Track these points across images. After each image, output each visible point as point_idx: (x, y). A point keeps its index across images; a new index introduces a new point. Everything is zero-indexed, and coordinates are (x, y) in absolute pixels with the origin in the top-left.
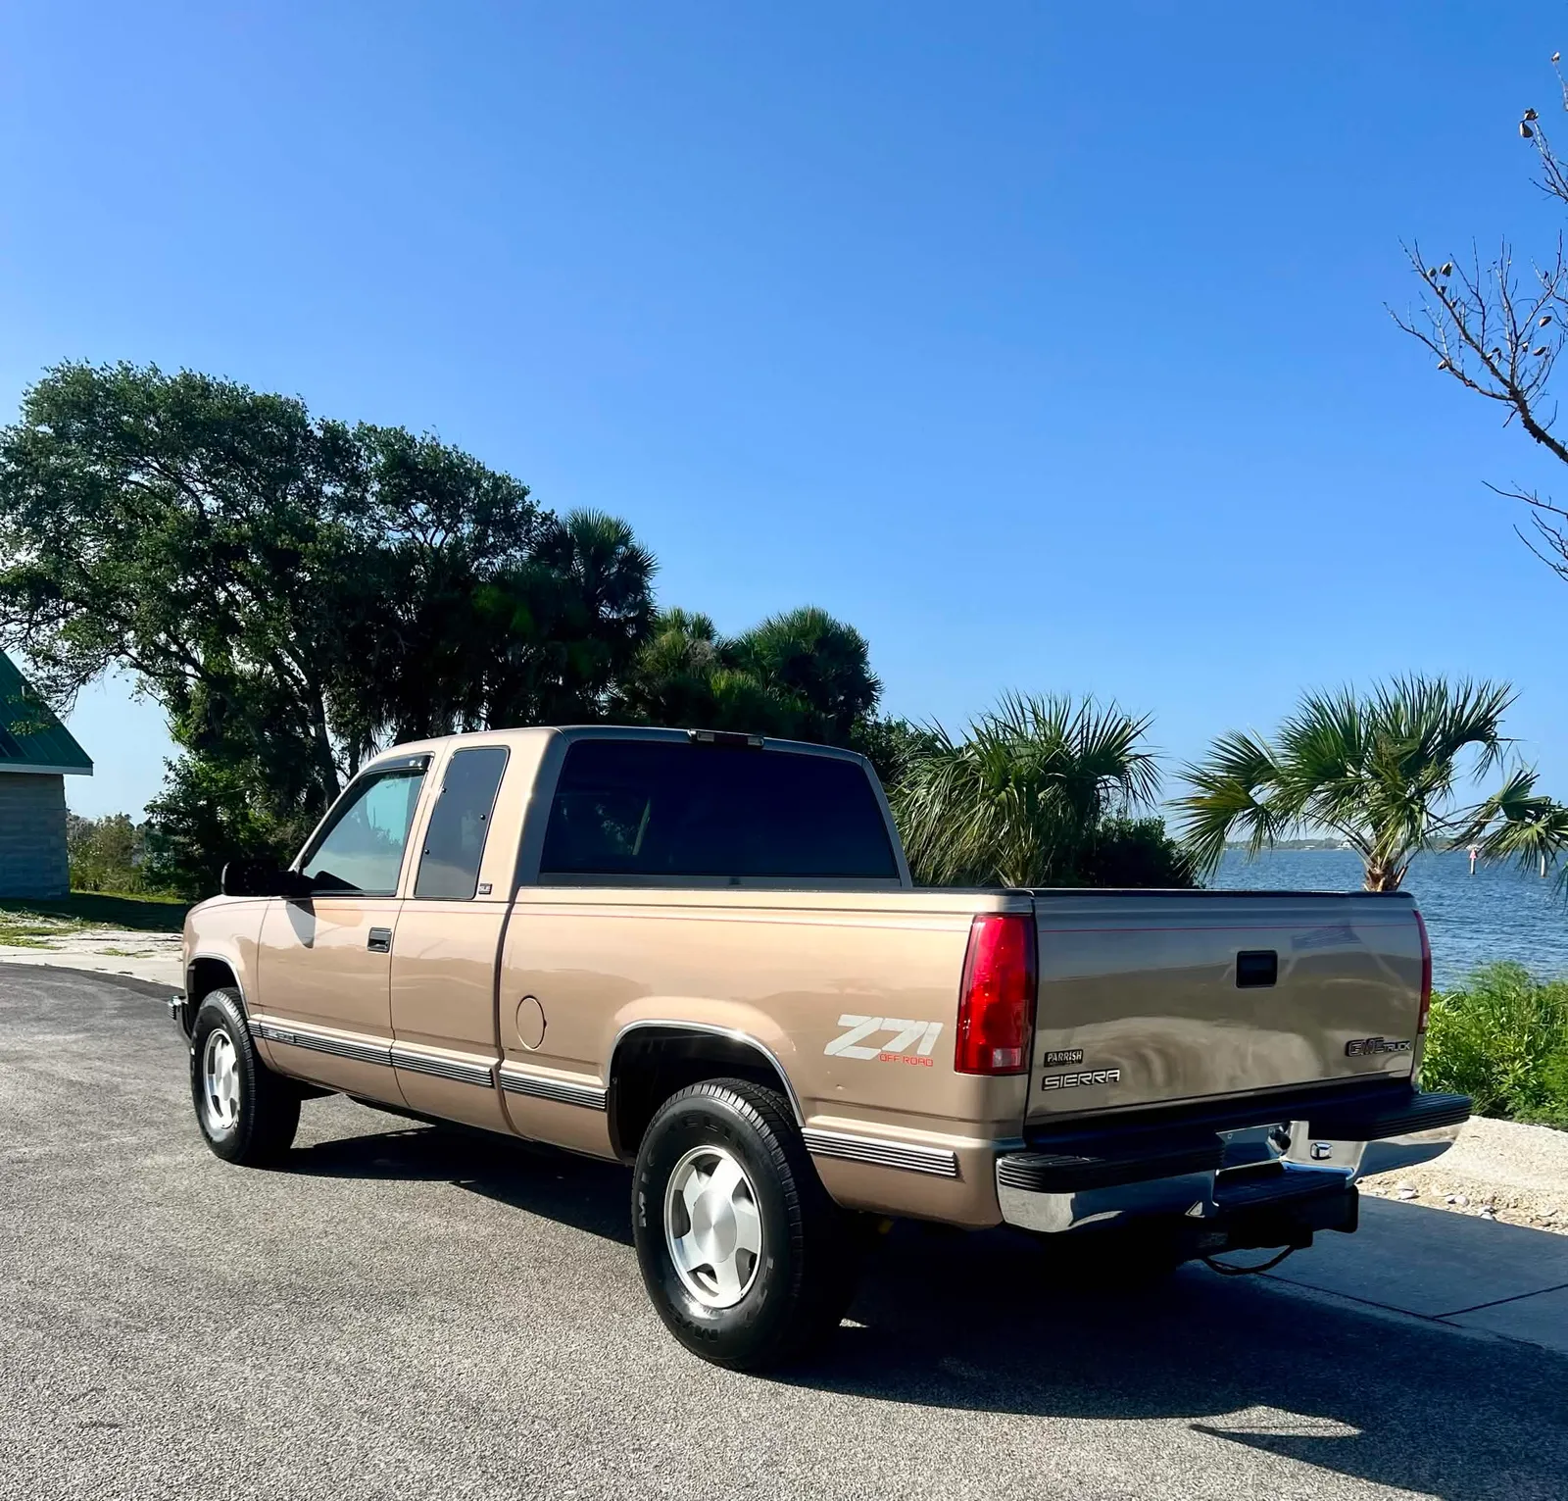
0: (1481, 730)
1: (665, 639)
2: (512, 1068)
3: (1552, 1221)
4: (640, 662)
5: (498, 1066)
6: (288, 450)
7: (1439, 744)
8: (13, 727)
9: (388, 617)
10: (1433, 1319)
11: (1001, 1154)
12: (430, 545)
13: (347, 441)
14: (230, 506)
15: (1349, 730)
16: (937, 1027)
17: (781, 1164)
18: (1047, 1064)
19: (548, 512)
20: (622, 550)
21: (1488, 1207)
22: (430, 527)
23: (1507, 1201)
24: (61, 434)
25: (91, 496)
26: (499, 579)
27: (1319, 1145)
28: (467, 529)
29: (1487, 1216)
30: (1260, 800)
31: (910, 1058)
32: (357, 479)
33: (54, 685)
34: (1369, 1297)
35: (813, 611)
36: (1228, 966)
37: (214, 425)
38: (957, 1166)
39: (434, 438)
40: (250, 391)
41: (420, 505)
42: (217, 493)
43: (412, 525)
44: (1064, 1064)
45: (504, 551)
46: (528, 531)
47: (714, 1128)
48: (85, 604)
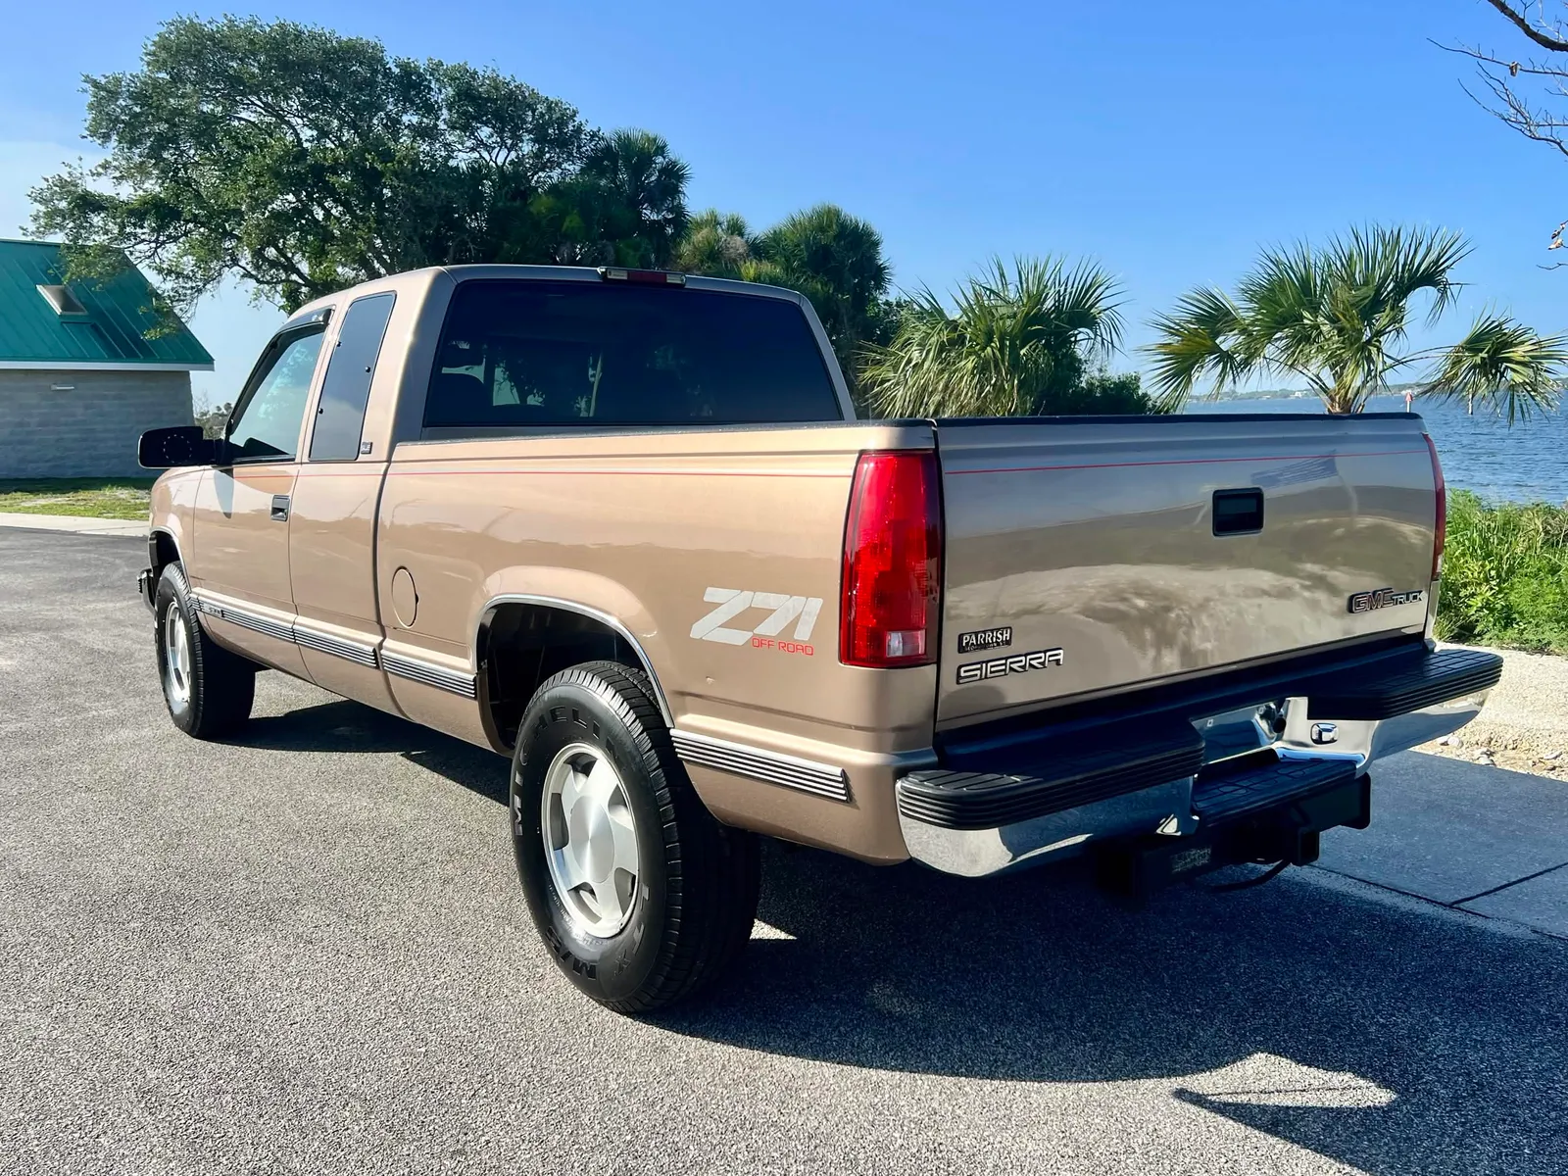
0: (1429, 277)
1: (699, 237)
2: (394, 648)
3: (1557, 765)
4: (680, 257)
5: (380, 646)
6: (371, 83)
7: (1391, 291)
8: (146, 335)
9: (459, 225)
10: (1451, 906)
11: (901, 773)
12: (496, 163)
13: (420, 75)
14: (323, 134)
15: (1305, 284)
16: (815, 604)
17: (655, 770)
18: (961, 649)
19: (595, 130)
20: (659, 159)
21: (1485, 749)
22: (494, 148)
23: (1505, 743)
24: (177, 79)
25: (205, 131)
26: (554, 190)
27: (1322, 726)
28: (527, 147)
29: (1484, 761)
30: (1224, 347)
31: (786, 644)
32: (430, 109)
33: (178, 297)
34: (1374, 876)
35: (829, 208)
36: (1203, 506)
37: (305, 65)
38: (847, 787)
39: (494, 70)
40: (336, 35)
41: (485, 128)
42: (313, 124)
43: (478, 146)
44: (985, 648)
45: (559, 165)
46: (579, 147)
47: (582, 724)
48: (203, 225)
